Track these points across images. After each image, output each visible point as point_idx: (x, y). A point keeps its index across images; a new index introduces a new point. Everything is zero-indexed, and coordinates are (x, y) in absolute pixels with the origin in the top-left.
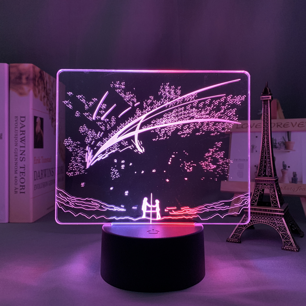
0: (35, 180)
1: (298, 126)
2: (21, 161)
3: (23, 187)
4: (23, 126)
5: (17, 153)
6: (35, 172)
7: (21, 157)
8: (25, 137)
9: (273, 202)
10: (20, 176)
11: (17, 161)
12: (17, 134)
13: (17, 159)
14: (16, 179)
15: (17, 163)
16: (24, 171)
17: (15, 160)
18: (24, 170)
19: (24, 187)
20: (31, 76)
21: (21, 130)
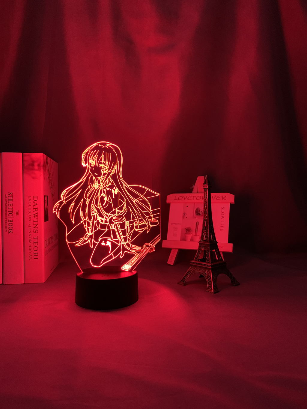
0: (45, 248)
1: (217, 199)
2: (34, 233)
3: (36, 254)
4: (36, 204)
5: (31, 226)
7: (34, 230)
8: (37, 213)
10: (34, 245)
12: (30, 211)
13: (31, 231)
14: (31, 247)
15: (31, 234)
18: (37, 240)
20: (42, 164)
21: (34, 208)
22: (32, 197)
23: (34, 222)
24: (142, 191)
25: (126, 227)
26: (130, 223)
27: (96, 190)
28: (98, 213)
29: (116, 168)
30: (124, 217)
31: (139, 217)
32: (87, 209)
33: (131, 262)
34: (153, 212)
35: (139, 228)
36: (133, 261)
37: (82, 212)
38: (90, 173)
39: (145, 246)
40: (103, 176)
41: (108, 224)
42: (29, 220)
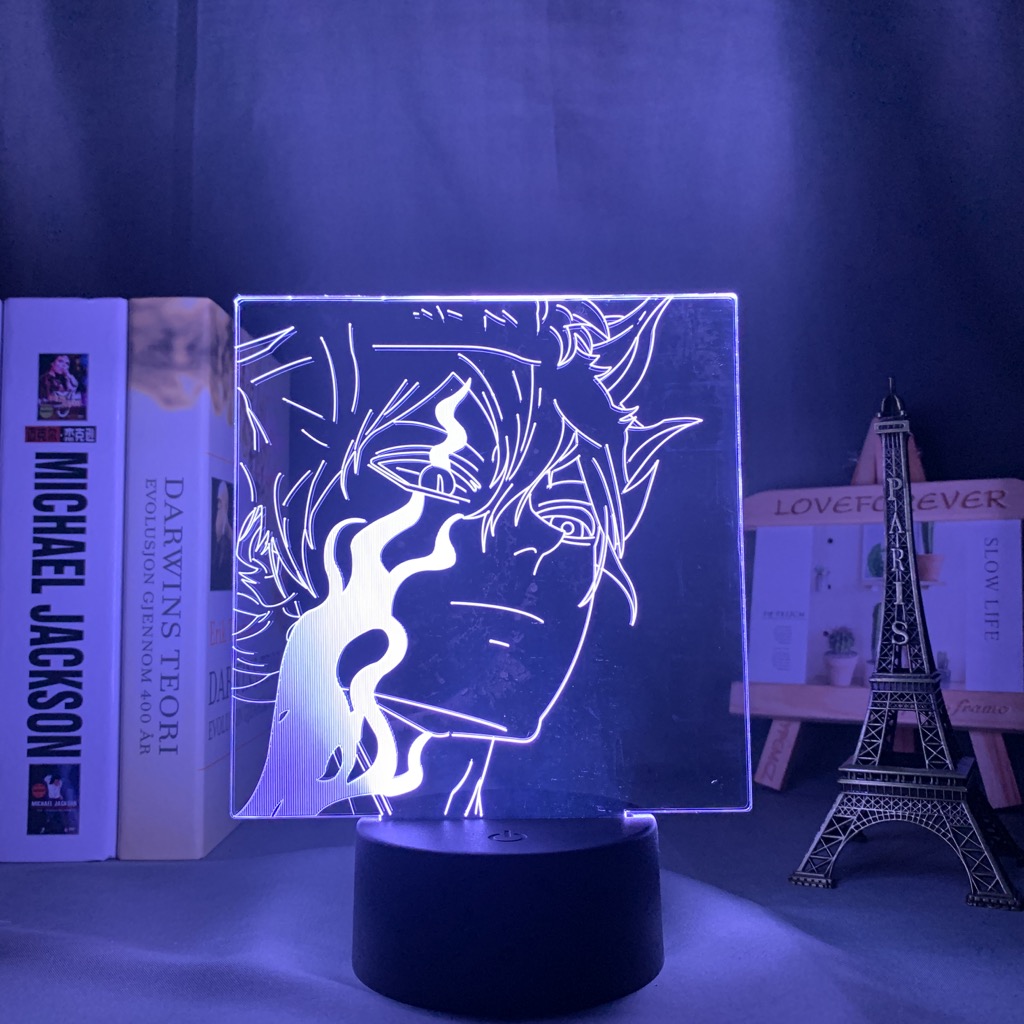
0: (211, 703)
2: (166, 636)
3: (170, 729)
4: (174, 512)
5: (151, 608)
6: (211, 673)
7: (164, 624)
8: (179, 551)
9: (929, 753)
10: (162, 690)
11: (151, 635)
12: (152, 542)
13: (151, 628)
14: (148, 699)
15: (151, 643)
16: (174, 674)
17: (144, 635)
18: (177, 668)
19: (173, 731)
20: (206, 341)
21: (167, 528)
22: (161, 484)
23: (166, 589)
42: (146, 582)
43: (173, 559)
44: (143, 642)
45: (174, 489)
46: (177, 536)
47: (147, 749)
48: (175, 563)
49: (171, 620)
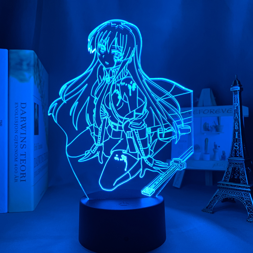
1: (228, 112)
2: (22, 148)
3: (24, 175)
5: (17, 140)
7: (21, 145)
8: (25, 124)
10: (21, 164)
12: (17, 121)
13: (17, 146)
14: (17, 166)
15: (17, 150)
16: (24, 159)
17: (15, 148)
18: (25, 157)
20: (32, 63)
21: (22, 117)
22: (19, 104)
23: (21, 134)
24: (168, 86)
25: (147, 136)
26: (153, 130)
27: (107, 85)
28: (109, 117)
29: (134, 54)
30: (145, 123)
31: (165, 122)
32: (94, 111)
33: (155, 184)
34: (184, 115)
35: (164, 138)
36: (157, 183)
37: (88, 114)
38: (99, 61)
39: (173, 161)
40: (116, 66)
41: (123, 132)
42: (15, 132)
43: (23, 126)
44: (15, 150)
45: (23, 106)
46: (25, 119)
47: (17, 181)
48: (24, 127)
49: (23, 143)
